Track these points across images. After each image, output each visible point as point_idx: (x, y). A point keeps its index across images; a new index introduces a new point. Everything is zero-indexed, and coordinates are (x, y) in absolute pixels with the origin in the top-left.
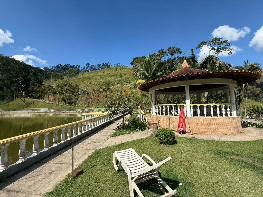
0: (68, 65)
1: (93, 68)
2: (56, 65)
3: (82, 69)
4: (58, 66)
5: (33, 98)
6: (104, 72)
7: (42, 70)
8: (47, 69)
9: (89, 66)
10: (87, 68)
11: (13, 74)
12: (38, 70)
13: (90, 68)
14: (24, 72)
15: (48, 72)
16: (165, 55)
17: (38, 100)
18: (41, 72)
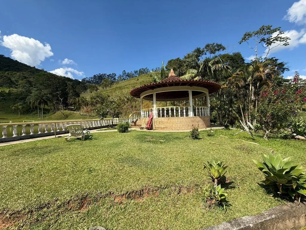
0: (104, 74)
1: (129, 76)
2: (92, 76)
3: (118, 78)
4: (95, 76)
5: (72, 110)
6: (138, 80)
7: (80, 81)
8: (85, 81)
9: (125, 73)
10: (123, 77)
11: (53, 88)
12: (76, 82)
13: (126, 76)
14: (62, 86)
15: (85, 83)
16: (203, 54)
17: (75, 112)
18: (80, 84)
